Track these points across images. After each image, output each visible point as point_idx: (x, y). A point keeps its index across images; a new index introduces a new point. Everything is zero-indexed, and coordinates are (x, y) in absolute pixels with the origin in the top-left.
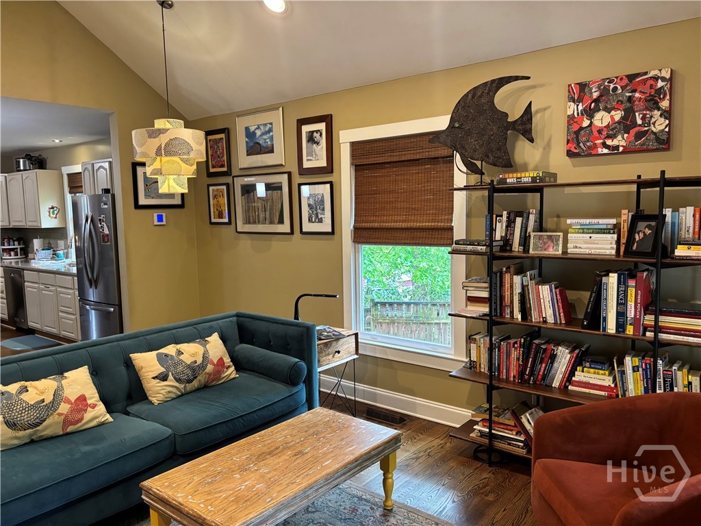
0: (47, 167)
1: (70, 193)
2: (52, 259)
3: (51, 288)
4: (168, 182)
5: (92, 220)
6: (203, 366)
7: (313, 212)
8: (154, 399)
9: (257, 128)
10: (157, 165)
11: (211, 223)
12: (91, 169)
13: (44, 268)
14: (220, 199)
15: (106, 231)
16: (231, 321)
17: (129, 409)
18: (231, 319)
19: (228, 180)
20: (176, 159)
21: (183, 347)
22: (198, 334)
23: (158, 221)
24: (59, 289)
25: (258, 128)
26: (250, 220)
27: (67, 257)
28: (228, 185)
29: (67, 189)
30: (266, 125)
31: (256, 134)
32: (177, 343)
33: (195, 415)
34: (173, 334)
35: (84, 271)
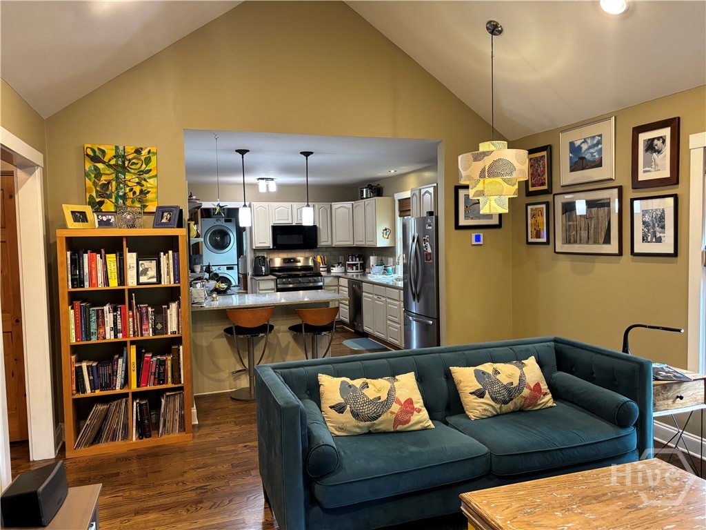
0: (383, 195)
1: (400, 216)
2: (384, 273)
3: (383, 299)
4: (490, 203)
5: (418, 240)
6: (519, 389)
7: (648, 230)
8: (471, 414)
9: (583, 142)
10: (480, 187)
11: (528, 243)
12: (418, 194)
13: (377, 281)
14: (538, 218)
15: (429, 250)
16: (549, 346)
17: (448, 419)
18: (548, 343)
19: (549, 198)
20: (499, 180)
21: (499, 366)
22: (515, 356)
23: (476, 241)
24: (388, 300)
25: (585, 141)
26: (570, 240)
27: (395, 273)
28: (547, 204)
29: (397, 213)
30: (594, 137)
31: (581, 148)
32: (494, 362)
33: (511, 438)
34: (489, 352)
35: (409, 285)
